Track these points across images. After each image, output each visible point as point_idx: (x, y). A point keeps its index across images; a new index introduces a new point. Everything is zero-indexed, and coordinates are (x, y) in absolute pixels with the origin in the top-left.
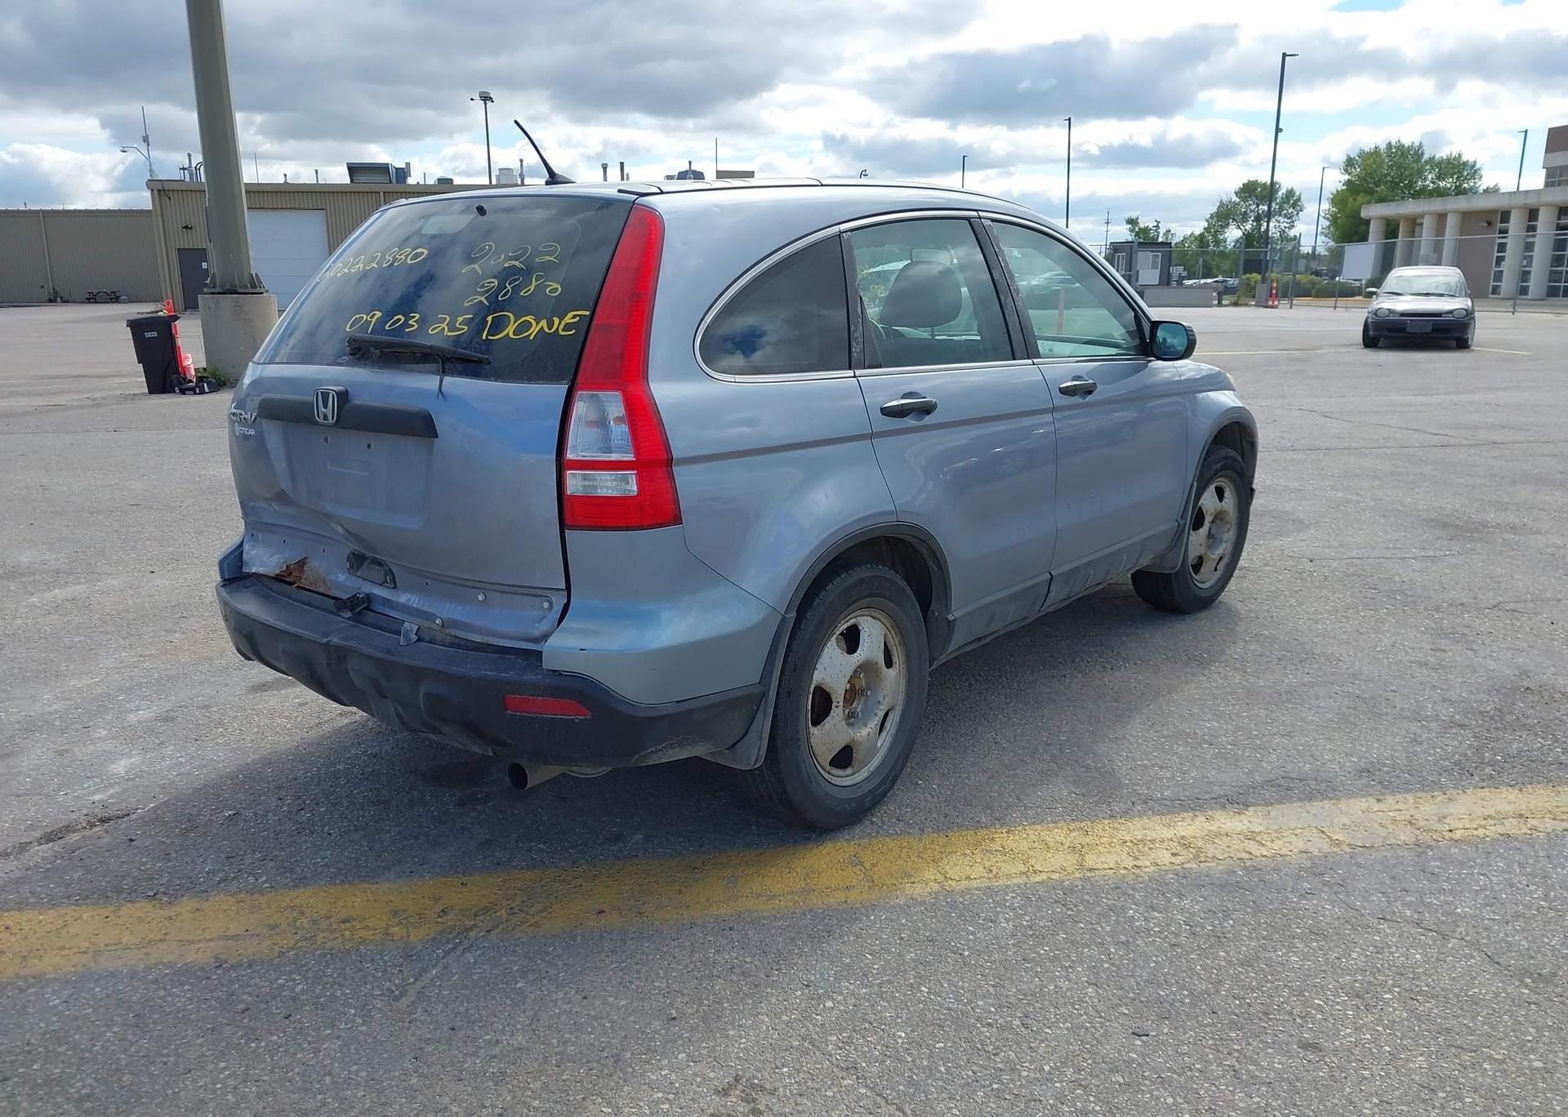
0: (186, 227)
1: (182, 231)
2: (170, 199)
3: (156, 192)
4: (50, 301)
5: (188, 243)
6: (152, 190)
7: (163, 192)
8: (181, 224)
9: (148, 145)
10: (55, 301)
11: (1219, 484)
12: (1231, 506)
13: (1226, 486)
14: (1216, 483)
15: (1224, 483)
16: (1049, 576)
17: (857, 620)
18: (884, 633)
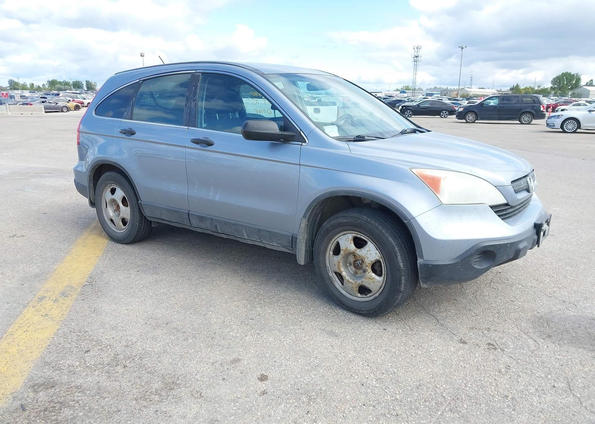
11: (359, 236)
12: (369, 256)
13: (368, 241)
14: (355, 235)
15: (366, 238)
16: (187, 212)
17: (116, 187)
18: (122, 195)
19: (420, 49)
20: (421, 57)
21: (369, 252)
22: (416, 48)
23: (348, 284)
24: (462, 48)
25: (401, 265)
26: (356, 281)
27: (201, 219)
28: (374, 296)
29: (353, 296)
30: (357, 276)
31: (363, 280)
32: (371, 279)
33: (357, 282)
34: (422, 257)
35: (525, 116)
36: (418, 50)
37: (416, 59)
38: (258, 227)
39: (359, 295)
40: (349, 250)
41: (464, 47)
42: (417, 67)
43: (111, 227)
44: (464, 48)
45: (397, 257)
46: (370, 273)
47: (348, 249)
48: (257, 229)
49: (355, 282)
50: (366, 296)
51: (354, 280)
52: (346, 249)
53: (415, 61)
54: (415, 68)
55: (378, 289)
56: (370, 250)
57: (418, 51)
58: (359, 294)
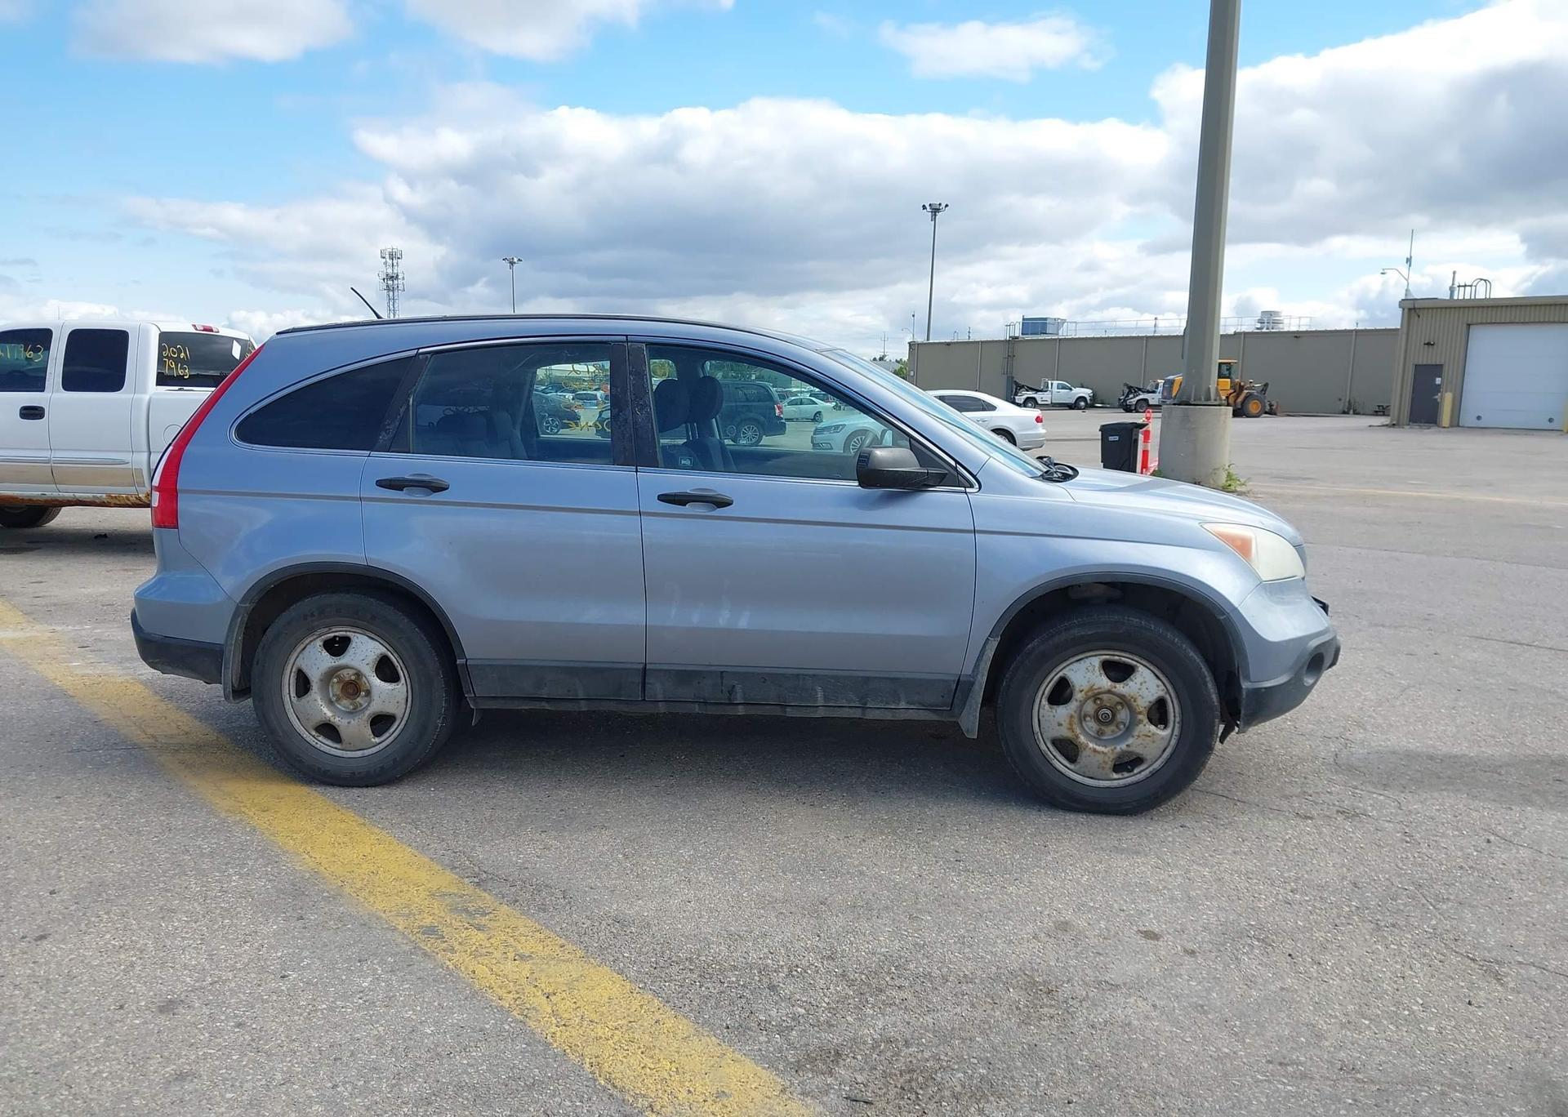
0: (1428, 344)
1: (1424, 348)
2: (1419, 316)
3: (1406, 310)
4: (1344, 413)
5: (1427, 358)
6: (1404, 309)
7: (1413, 311)
8: (1425, 340)
9: (1410, 266)
10: (1348, 413)
11: (1117, 658)
12: (1144, 692)
13: (1138, 665)
14: (1107, 657)
15: (1132, 660)
16: (641, 666)
17: (349, 634)
18: (379, 652)
19: (399, 258)
20: (403, 278)
21: (1144, 687)
22: (387, 256)
23: (1095, 756)
24: (512, 263)
25: (1214, 697)
26: (1113, 747)
27: (685, 676)
28: (1151, 769)
29: (1099, 780)
30: (1105, 738)
31: (1130, 741)
32: (1149, 736)
33: (1115, 748)
34: (1247, 678)
35: (746, 427)
36: (395, 261)
37: (390, 282)
38: (862, 674)
39: (1115, 776)
40: (1099, 688)
41: (516, 260)
42: (396, 305)
43: (318, 746)
44: (515, 263)
45: (1205, 683)
46: (1147, 726)
47: (1095, 687)
48: (860, 679)
49: (1112, 750)
50: (1132, 774)
51: (1106, 747)
52: (1092, 687)
53: (388, 288)
54: (391, 307)
55: (1160, 753)
56: (1145, 682)
57: (395, 264)
58: (1114, 774)
